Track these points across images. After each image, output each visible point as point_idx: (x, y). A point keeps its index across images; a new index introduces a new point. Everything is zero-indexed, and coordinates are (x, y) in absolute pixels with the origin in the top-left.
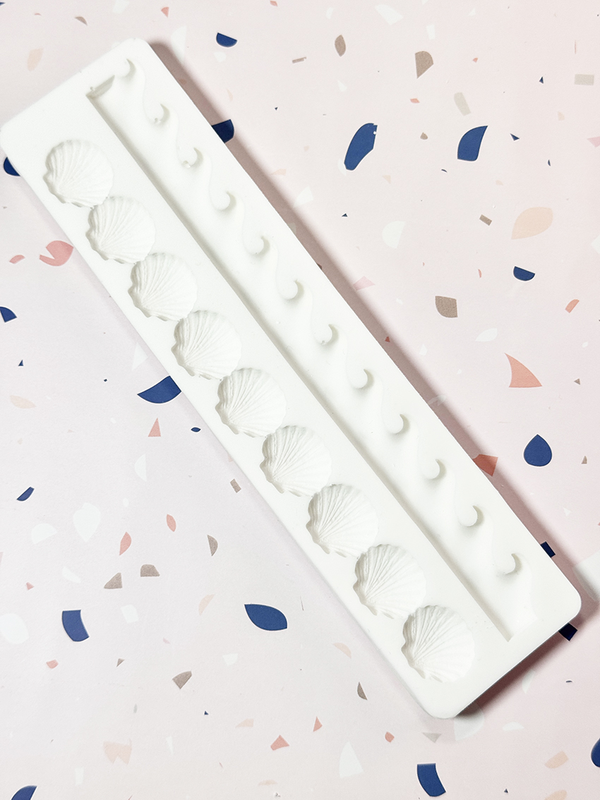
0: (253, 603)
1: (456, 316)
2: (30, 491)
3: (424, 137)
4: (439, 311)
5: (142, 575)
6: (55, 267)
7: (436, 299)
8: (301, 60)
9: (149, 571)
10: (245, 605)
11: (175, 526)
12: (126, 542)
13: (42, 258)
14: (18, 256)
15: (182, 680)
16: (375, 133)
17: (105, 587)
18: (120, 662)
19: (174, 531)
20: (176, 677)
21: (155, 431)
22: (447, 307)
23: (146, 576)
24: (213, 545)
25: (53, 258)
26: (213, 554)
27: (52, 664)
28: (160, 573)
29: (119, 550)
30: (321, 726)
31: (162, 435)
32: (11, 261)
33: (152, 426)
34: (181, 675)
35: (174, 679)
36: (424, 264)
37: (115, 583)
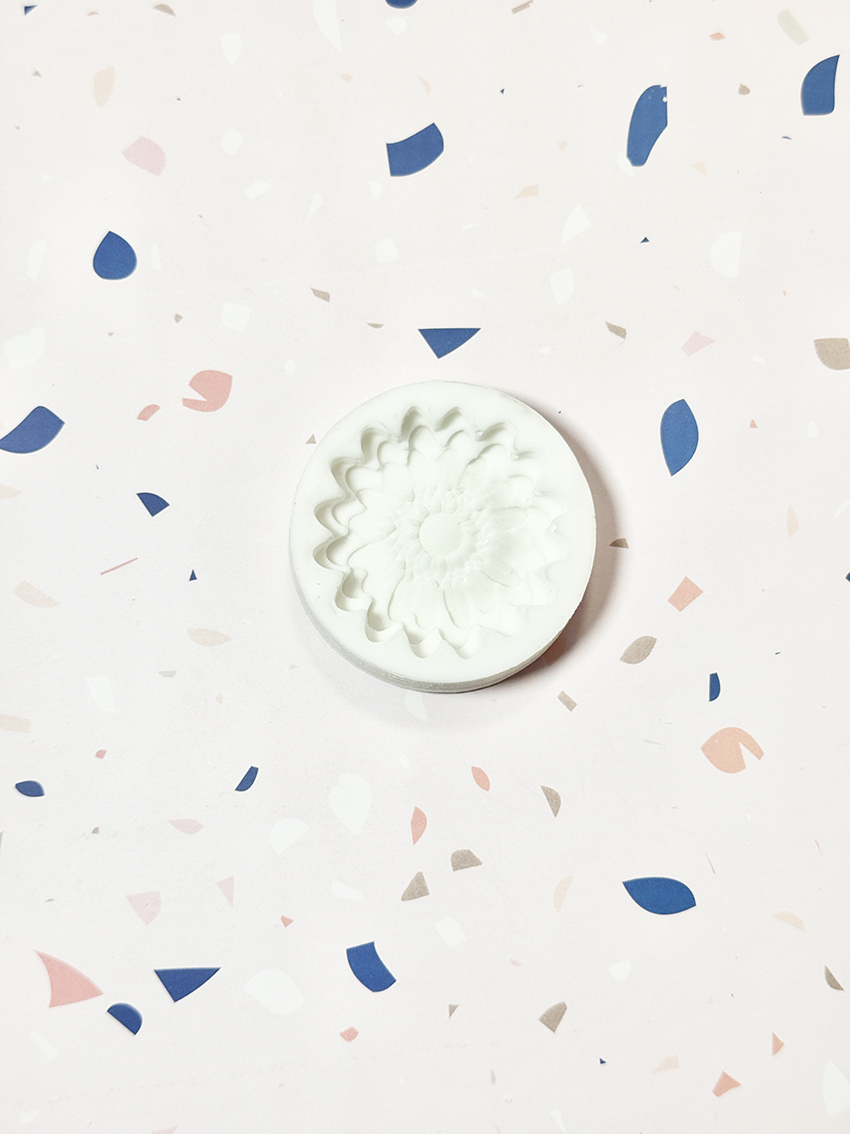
0: (635, 878)
2: (252, 773)
3: (744, 90)
4: (824, 362)
5: (456, 867)
6: (210, 413)
7: (816, 345)
9: (464, 860)
11: (488, 781)
12: (419, 822)
13: (188, 403)
14: (149, 407)
15: (553, 1018)
16: (665, 100)
17: (403, 899)
18: (452, 1009)
19: (487, 789)
20: (544, 1015)
22: (836, 354)
23: (462, 868)
24: (554, 800)
25: (203, 399)
26: (556, 813)
27: (350, 1035)
28: (481, 861)
29: (411, 837)
30: (782, 1044)
32: (139, 418)
34: (551, 1010)
35: (542, 1020)
36: (785, 293)
37: (417, 889)
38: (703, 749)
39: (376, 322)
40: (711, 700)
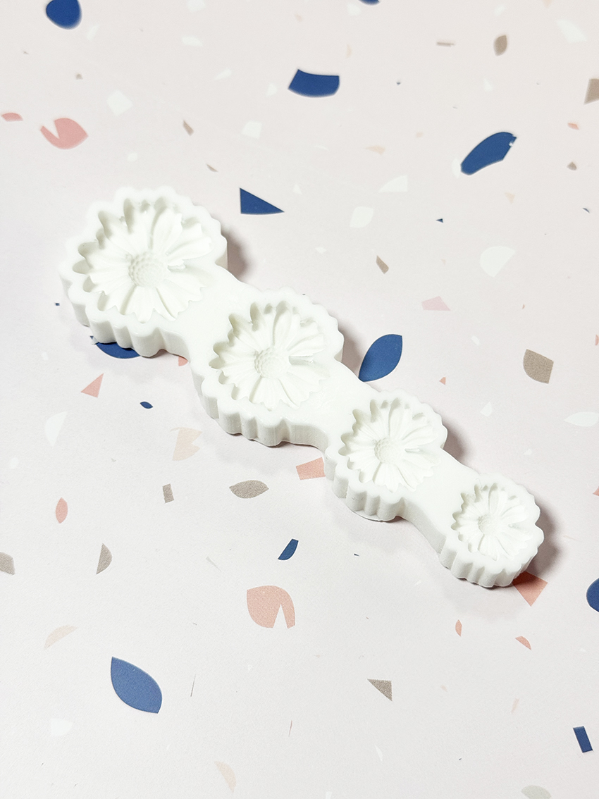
0: (126, 660)
1: (547, 382)
3: (573, 166)
4: (525, 368)
7: (526, 354)
8: (448, 45)
11: (65, 516)
13: (44, 130)
16: (511, 144)
19: (60, 522)
21: (93, 389)
22: (538, 367)
24: (105, 559)
26: (99, 571)
28: (16, 572)
31: (99, 396)
33: (92, 380)
36: (524, 307)
38: (249, 592)
39: (213, 167)
40: (280, 558)
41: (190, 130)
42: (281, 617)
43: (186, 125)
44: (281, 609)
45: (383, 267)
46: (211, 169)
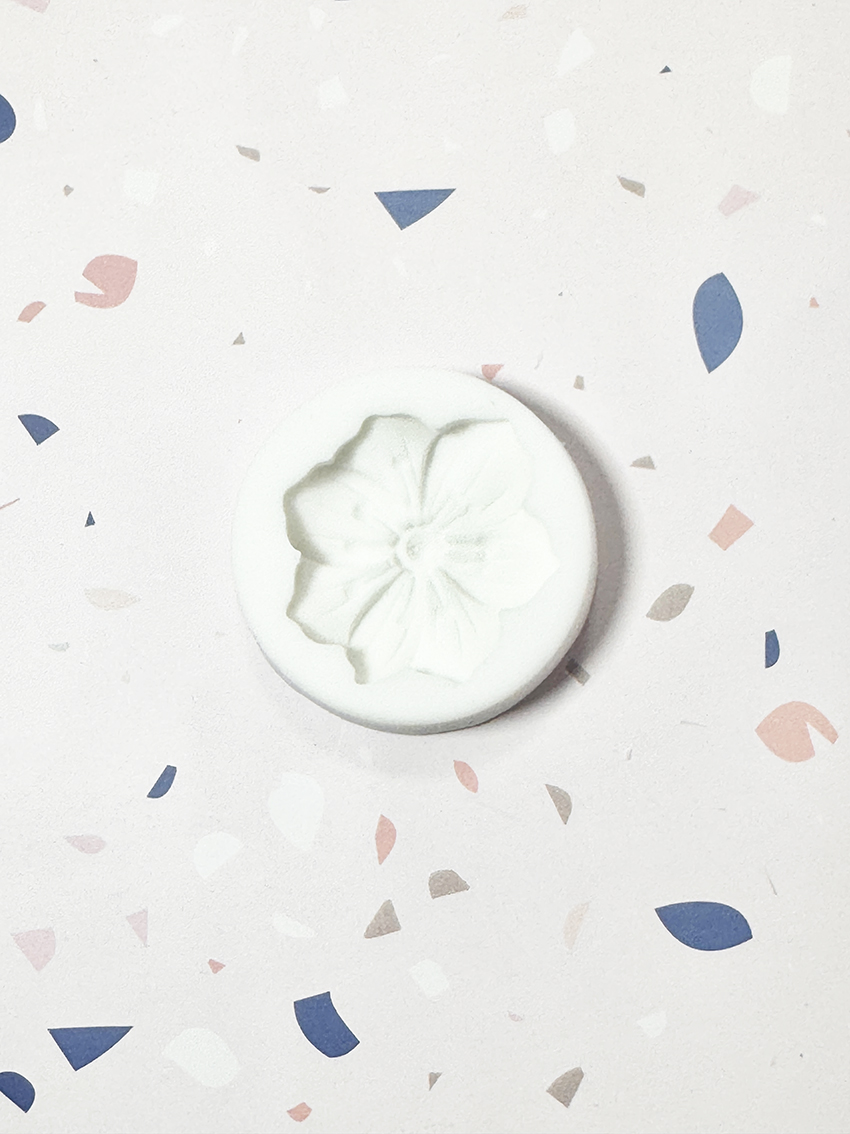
0: (670, 903)
2: (169, 775)
5: (435, 893)
6: (109, 310)
9: (446, 884)
10: (658, 911)
11: (476, 780)
12: (386, 835)
13: (79, 297)
14: (33, 304)
15: (565, 1089)
17: (368, 936)
18: (434, 1079)
20: (554, 1085)
23: (443, 894)
24: (562, 802)
25: (100, 292)
26: (565, 819)
27: (300, 1113)
28: (468, 884)
29: (376, 854)
32: (21, 319)
34: (563, 1078)
35: (550, 1091)
37: (385, 923)
38: (760, 730)
39: (320, 185)
40: (767, 666)
41: (254, 155)
42: (815, 736)
43: (243, 151)
44: (809, 726)
45: (636, 188)
46: (320, 190)
